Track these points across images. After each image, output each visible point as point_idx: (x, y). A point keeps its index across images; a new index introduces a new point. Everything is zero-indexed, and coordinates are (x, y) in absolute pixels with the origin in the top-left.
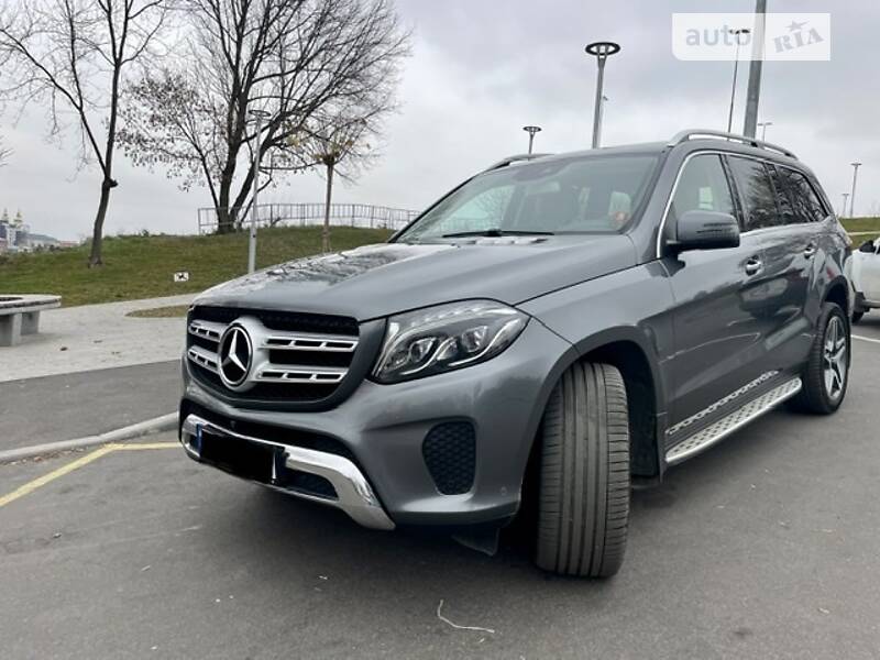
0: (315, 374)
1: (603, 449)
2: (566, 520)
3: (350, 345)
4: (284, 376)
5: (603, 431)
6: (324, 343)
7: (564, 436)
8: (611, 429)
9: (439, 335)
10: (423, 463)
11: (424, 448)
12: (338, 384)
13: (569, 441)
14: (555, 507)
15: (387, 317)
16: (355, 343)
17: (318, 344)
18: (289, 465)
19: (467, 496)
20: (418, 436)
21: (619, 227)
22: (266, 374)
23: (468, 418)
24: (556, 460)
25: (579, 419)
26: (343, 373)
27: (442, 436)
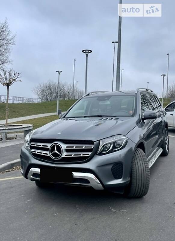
0: (82, 154)
1: (144, 167)
2: (138, 183)
3: (92, 147)
4: (73, 155)
5: (143, 163)
6: (84, 147)
7: (136, 165)
8: (145, 163)
9: (110, 144)
10: (111, 172)
11: (112, 169)
12: (89, 156)
13: (137, 166)
14: (135, 181)
15: (100, 140)
16: (93, 146)
17: (83, 147)
18: (74, 177)
19: (121, 179)
20: (110, 167)
21: (132, 114)
22: (66, 155)
23: (121, 162)
24: (135, 170)
25: (138, 161)
26: (90, 153)
27: (115, 166)
